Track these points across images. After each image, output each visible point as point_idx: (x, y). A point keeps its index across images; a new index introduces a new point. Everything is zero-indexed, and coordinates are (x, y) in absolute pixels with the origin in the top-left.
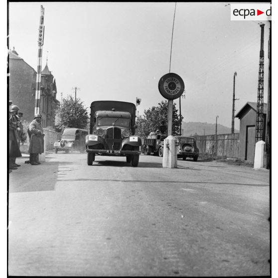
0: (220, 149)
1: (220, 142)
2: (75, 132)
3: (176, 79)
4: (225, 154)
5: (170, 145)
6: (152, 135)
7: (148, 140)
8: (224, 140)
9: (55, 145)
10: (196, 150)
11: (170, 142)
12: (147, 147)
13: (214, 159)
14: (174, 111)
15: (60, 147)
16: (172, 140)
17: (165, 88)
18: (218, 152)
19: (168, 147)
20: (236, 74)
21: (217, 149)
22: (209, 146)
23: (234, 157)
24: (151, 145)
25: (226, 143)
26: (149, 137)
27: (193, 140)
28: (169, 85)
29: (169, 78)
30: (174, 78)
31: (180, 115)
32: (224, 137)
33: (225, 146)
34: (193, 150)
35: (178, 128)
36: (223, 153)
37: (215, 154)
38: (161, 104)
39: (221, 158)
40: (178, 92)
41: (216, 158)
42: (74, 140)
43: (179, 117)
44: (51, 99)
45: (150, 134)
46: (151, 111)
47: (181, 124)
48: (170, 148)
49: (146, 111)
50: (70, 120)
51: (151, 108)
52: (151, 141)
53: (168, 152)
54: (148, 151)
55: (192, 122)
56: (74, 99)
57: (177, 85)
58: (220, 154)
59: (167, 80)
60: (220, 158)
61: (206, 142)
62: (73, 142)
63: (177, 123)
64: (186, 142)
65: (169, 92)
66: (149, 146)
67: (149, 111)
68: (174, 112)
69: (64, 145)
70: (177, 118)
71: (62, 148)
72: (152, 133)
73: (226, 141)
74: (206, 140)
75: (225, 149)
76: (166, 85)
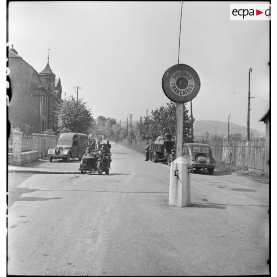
0: (239, 158)
1: (239, 150)
2: (72, 137)
3: (188, 73)
4: (246, 164)
5: (180, 171)
6: (160, 140)
7: (156, 145)
8: (244, 147)
9: (49, 153)
10: (212, 160)
11: (180, 168)
12: (155, 154)
13: (234, 171)
14: (185, 112)
15: (55, 155)
16: (183, 165)
17: (171, 86)
18: (237, 161)
19: (176, 175)
20: (251, 70)
21: (235, 157)
22: (225, 153)
23: (257, 168)
24: (159, 151)
25: (247, 151)
26: (156, 142)
27: (207, 149)
28: (178, 82)
29: (177, 72)
30: (184, 72)
31: (192, 116)
32: (245, 144)
33: (246, 154)
34: (208, 161)
35: (189, 131)
36: (244, 162)
37: (234, 163)
38: (170, 104)
39: (241, 169)
40: (191, 92)
41: (235, 169)
42: (71, 146)
43: (190, 119)
44: (53, 99)
45: (158, 138)
46: (159, 111)
47: (192, 126)
48: (180, 176)
49: (154, 111)
50: (72, 122)
51: (159, 109)
52: (159, 146)
53: (177, 183)
54: (155, 158)
55: (203, 121)
56: (76, 100)
57: (189, 81)
58: (239, 163)
59: (174, 74)
60: (239, 169)
61: (222, 148)
62: (70, 148)
63: (188, 125)
64: (199, 152)
65: (178, 91)
66: (157, 153)
67: (156, 112)
68: (184, 114)
69: (59, 152)
70: (188, 119)
71: (57, 156)
72: (159, 137)
73: (247, 149)
74: (222, 146)
75: (246, 158)
76: (173, 81)
